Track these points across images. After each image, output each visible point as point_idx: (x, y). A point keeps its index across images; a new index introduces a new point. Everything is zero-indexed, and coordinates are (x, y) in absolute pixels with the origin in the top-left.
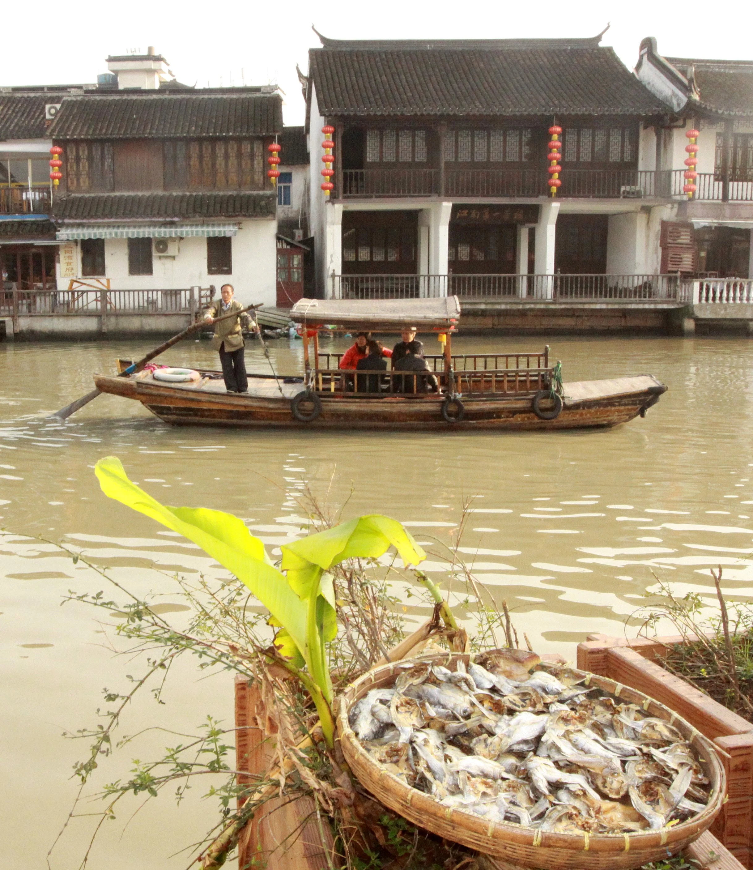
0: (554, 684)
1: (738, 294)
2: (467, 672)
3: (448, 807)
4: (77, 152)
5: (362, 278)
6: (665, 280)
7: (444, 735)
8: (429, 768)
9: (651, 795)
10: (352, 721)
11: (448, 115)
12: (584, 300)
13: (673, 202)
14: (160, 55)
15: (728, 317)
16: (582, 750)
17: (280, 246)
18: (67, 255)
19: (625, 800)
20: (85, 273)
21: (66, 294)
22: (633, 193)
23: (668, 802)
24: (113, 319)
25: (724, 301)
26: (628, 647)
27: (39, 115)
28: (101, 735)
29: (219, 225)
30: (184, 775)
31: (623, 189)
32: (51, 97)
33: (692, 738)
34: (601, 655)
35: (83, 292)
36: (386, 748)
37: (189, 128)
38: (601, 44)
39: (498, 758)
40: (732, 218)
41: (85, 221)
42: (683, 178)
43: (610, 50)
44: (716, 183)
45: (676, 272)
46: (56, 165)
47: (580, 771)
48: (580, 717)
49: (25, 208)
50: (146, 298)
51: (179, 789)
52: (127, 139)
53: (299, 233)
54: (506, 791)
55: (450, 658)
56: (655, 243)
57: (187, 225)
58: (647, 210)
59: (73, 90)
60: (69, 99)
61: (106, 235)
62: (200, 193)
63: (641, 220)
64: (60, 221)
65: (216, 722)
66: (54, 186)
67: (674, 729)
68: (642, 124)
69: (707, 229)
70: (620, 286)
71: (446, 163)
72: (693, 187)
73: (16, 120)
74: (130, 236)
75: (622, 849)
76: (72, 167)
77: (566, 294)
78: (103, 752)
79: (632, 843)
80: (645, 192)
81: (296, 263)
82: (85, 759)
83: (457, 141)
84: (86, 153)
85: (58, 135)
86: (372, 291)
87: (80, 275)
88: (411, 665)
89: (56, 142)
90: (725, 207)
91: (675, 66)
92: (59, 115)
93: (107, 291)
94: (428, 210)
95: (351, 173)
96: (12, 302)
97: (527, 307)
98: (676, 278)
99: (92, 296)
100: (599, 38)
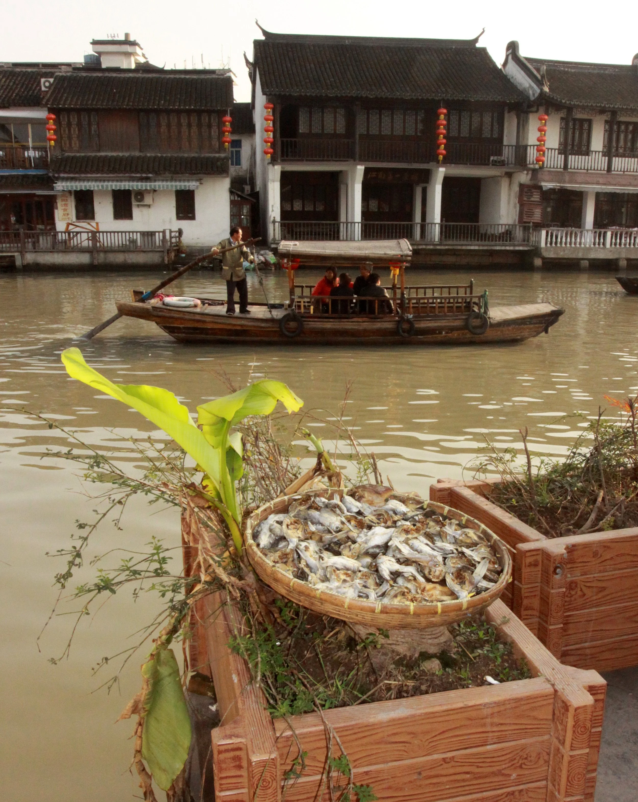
0: (402, 508)
1: (573, 240)
2: (341, 501)
3: (318, 590)
4: (69, 120)
5: (296, 224)
6: (521, 228)
7: (321, 544)
8: (307, 566)
9: (461, 579)
10: (255, 536)
11: (362, 97)
12: (462, 242)
13: (528, 170)
14: (135, 41)
15: (566, 257)
16: (416, 550)
17: (232, 198)
18: (64, 203)
19: (443, 582)
20: (78, 218)
21: (63, 234)
22: (499, 162)
23: (471, 583)
24: (102, 255)
25: (563, 245)
26: (465, 486)
27: (36, 88)
28: (75, 554)
29: (184, 181)
30: (136, 579)
31: (492, 158)
32: (45, 73)
33: (492, 541)
34: (446, 493)
35: (77, 233)
36: (278, 554)
37: (159, 102)
38: (478, 45)
39: (358, 557)
40: (570, 182)
41: (77, 175)
42: (535, 151)
43: (484, 50)
44: (560, 156)
45: (529, 223)
46: (52, 129)
47: (414, 564)
48: (416, 529)
49: (27, 165)
50: (128, 238)
51: (135, 590)
52: (110, 109)
53: (247, 188)
54: (360, 578)
55: (330, 492)
56: (514, 200)
57: (159, 180)
58: (509, 175)
59: (63, 67)
60: (61, 74)
61: (94, 187)
62: (169, 155)
63: (504, 183)
64: (56, 175)
65: (159, 541)
66: (50, 146)
67: (482, 535)
68: (506, 109)
69: (552, 191)
70: (489, 232)
71: (360, 135)
72: (543, 158)
73: (17, 91)
74: (114, 188)
75: (436, 613)
76: (64, 131)
77: (449, 237)
78: (77, 565)
79: (442, 609)
80: (508, 161)
81: (245, 211)
82: (64, 571)
83: (368, 118)
84: (76, 119)
85: (52, 104)
86: (304, 234)
87: (74, 219)
88: (300, 497)
89: (51, 110)
90: (566, 174)
91: (532, 65)
92: (52, 88)
93: (96, 232)
94: (346, 172)
95: (287, 141)
96: (20, 240)
97: (420, 247)
98: (529, 227)
99: (85, 236)
100: (476, 40)
